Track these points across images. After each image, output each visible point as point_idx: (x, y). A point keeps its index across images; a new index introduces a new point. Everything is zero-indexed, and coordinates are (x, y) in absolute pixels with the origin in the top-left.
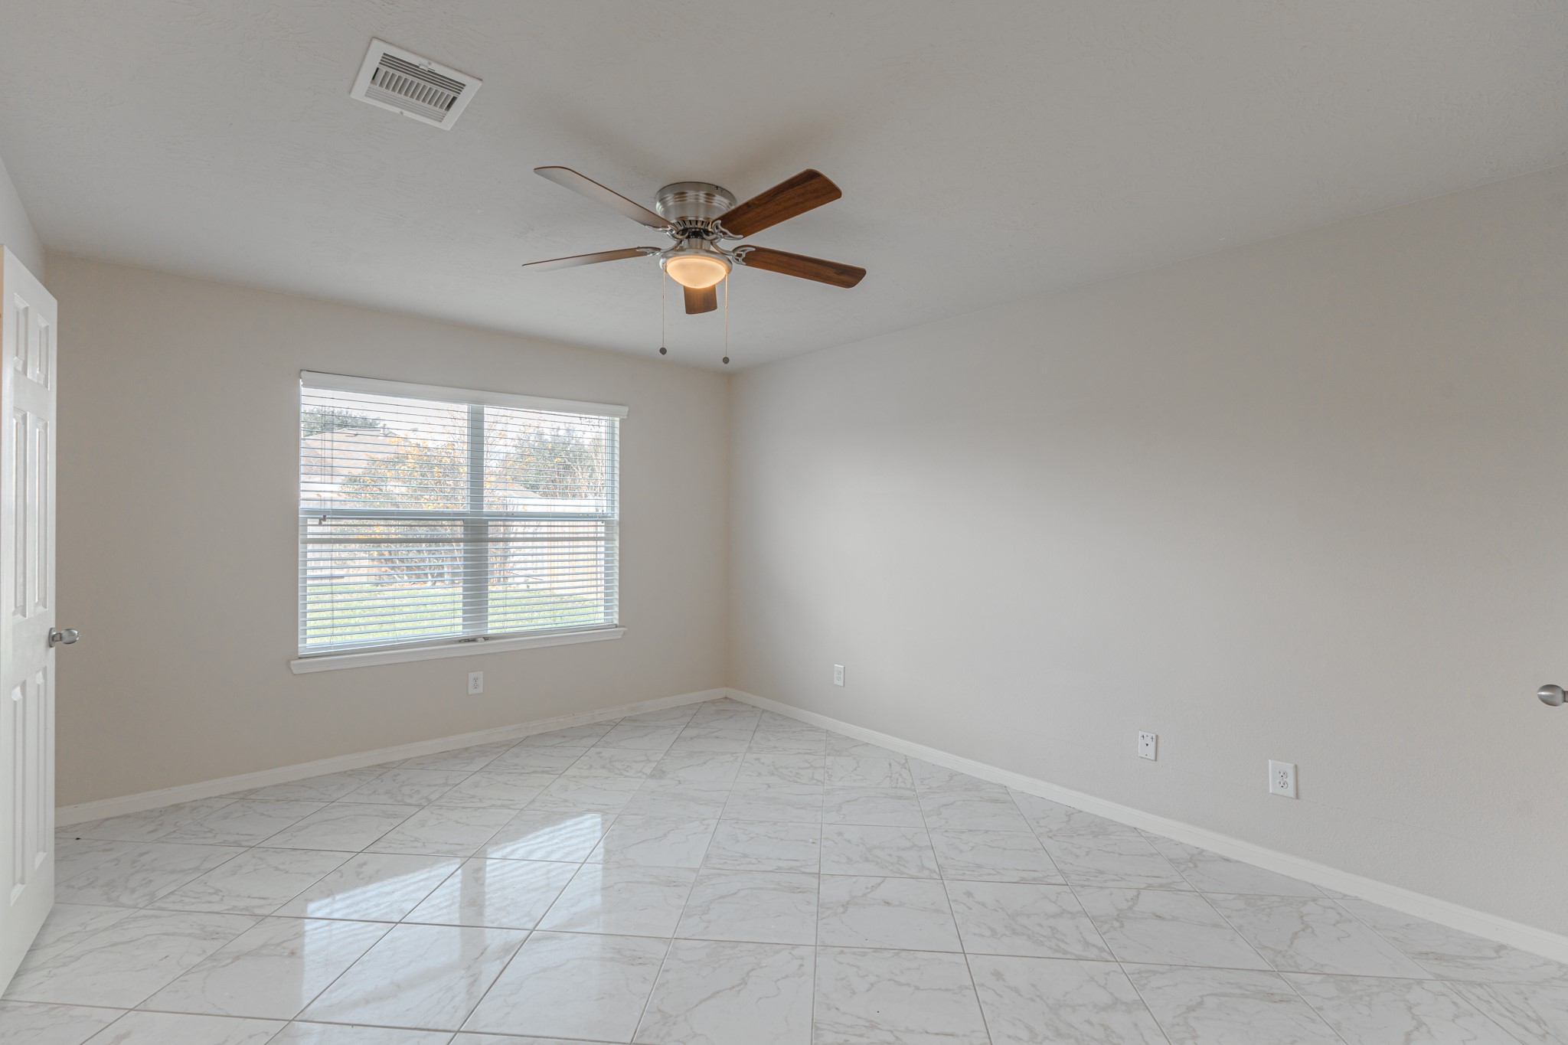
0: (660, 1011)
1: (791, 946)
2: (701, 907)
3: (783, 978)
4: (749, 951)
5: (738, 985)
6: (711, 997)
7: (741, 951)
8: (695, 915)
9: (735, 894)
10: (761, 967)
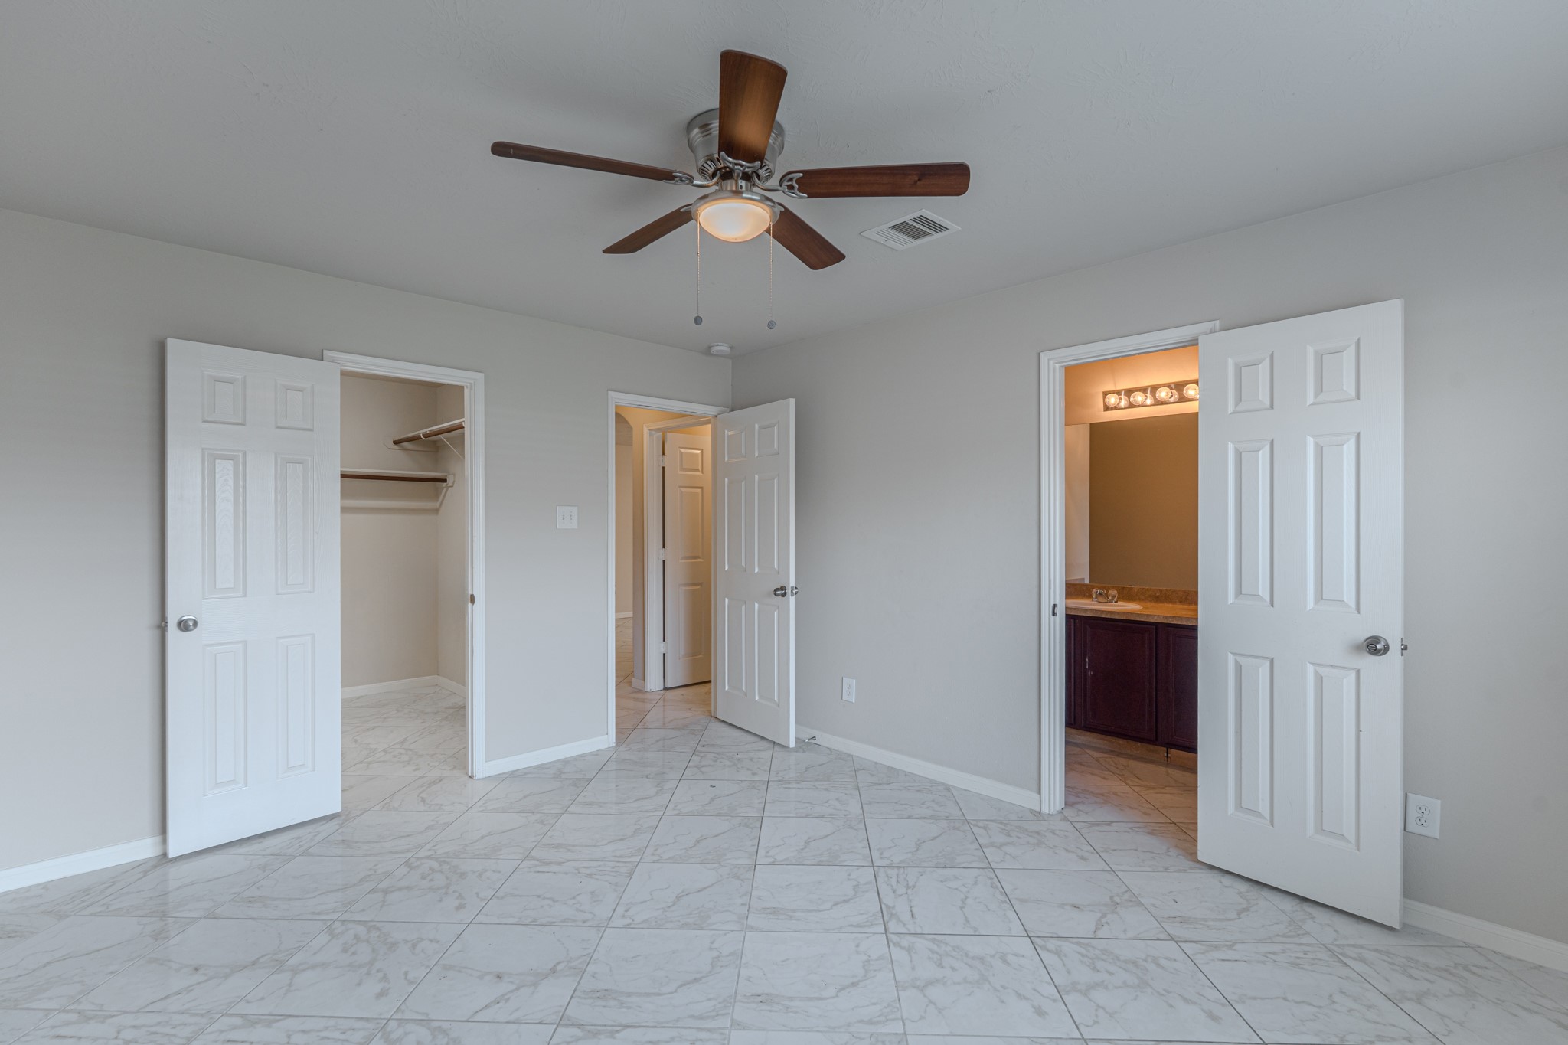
0: (741, 880)
1: (632, 926)
2: (722, 967)
3: (646, 901)
4: (671, 922)
5: (683, 896)
6: (705, 888)
7: (679, 921)
8: (727, 956)
9: (682, 986)
10: (662, 908)
